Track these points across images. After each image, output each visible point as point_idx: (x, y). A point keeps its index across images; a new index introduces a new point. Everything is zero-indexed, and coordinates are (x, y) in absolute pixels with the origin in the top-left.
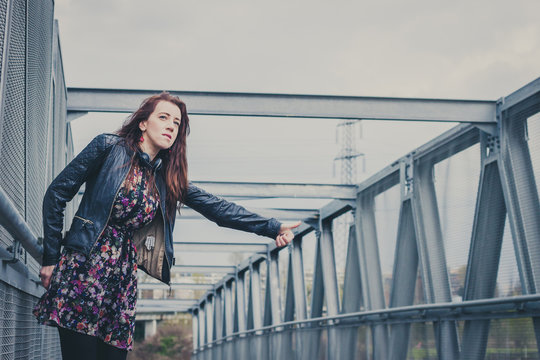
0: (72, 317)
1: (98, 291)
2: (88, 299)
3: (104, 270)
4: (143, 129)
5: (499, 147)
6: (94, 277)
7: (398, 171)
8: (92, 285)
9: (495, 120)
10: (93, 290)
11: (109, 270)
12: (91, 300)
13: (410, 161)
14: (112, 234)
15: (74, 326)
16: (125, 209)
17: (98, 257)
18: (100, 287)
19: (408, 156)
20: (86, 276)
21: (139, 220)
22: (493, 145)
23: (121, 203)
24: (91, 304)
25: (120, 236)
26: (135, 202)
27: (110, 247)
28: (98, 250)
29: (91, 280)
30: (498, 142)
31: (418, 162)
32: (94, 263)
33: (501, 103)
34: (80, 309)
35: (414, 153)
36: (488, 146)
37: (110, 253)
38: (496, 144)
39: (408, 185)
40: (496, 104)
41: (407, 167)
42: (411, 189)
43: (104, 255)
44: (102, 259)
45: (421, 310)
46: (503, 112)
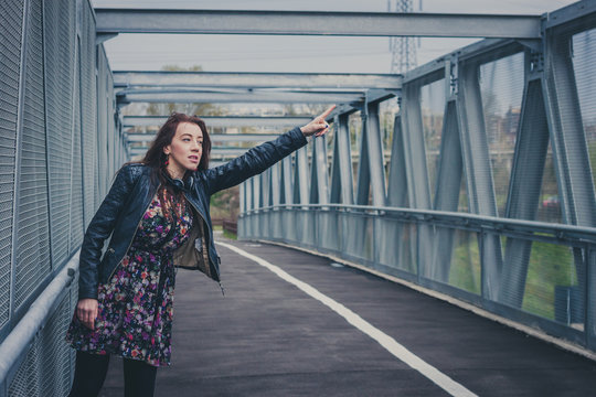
0: (127, 346)
1: (144, 317)
2: (136, 326)
3: (146, 295)
4: (167, 153)
5: (543, 64)
6: (139, 304)
7: (443, 69)
8: (138, 312)
9: (540, 36)
10: (139, 317)
11: (151, 295)
12: (139, 326)
13: (456, 61)
14: (149, 259)
15: (129, 354)
16: (159, 236)
17: (140, 285)
18: (145, 313)
19: (453, 55)
20: (132, 305)
21: (175, 242)
22: (537, 61)
23: (155, 231)
24: (139, 331)
25: (157, 259)
26: (169, 227)
27: (148, 272)
28: (139, 277)
29: (136, 307)
30: (542, 59)
31: (463, 64)
32: (137, 290)
33: (546, 19)
34: (131, 337)
35: (459, 53)
36: (532, 61)
37: (149, 278)
38: (540, 62)
39: (453, 85)
40: (540, 19)
41: (452, 66)
42: (456, 91)
43: (144, 281)
44: (144, 286)
45: (464, 219)
46: (548, 30)
